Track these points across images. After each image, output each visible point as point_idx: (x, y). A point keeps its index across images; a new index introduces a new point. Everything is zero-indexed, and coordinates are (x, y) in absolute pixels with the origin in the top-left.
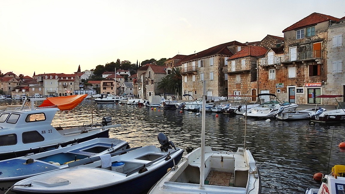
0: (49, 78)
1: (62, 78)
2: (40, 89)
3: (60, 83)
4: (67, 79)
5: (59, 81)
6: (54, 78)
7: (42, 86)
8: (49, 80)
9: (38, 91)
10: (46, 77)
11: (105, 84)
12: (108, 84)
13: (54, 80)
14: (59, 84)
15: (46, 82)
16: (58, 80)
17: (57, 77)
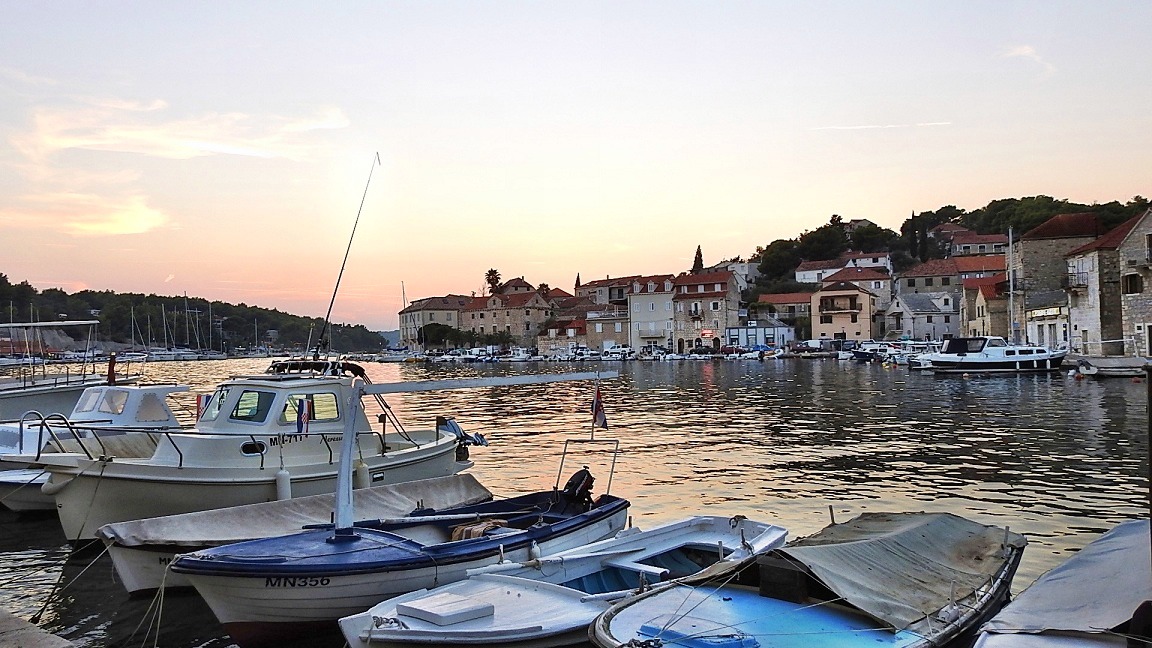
0: (644, 290)
1: (685, 290)
2: (618, 327)
3: (681, 306)
4: (701, 289)
5: (676, 299)
6: (660, 289)
7: (625, 319)
8: (644, 297)
9: (611, 335)
10: (637, 287)
11: (825, 303)
12: (839, 303)
13: (660, 296)
14: (675, 309)
15: (637, 304)
16: (672, 296)
17: (668, 285)
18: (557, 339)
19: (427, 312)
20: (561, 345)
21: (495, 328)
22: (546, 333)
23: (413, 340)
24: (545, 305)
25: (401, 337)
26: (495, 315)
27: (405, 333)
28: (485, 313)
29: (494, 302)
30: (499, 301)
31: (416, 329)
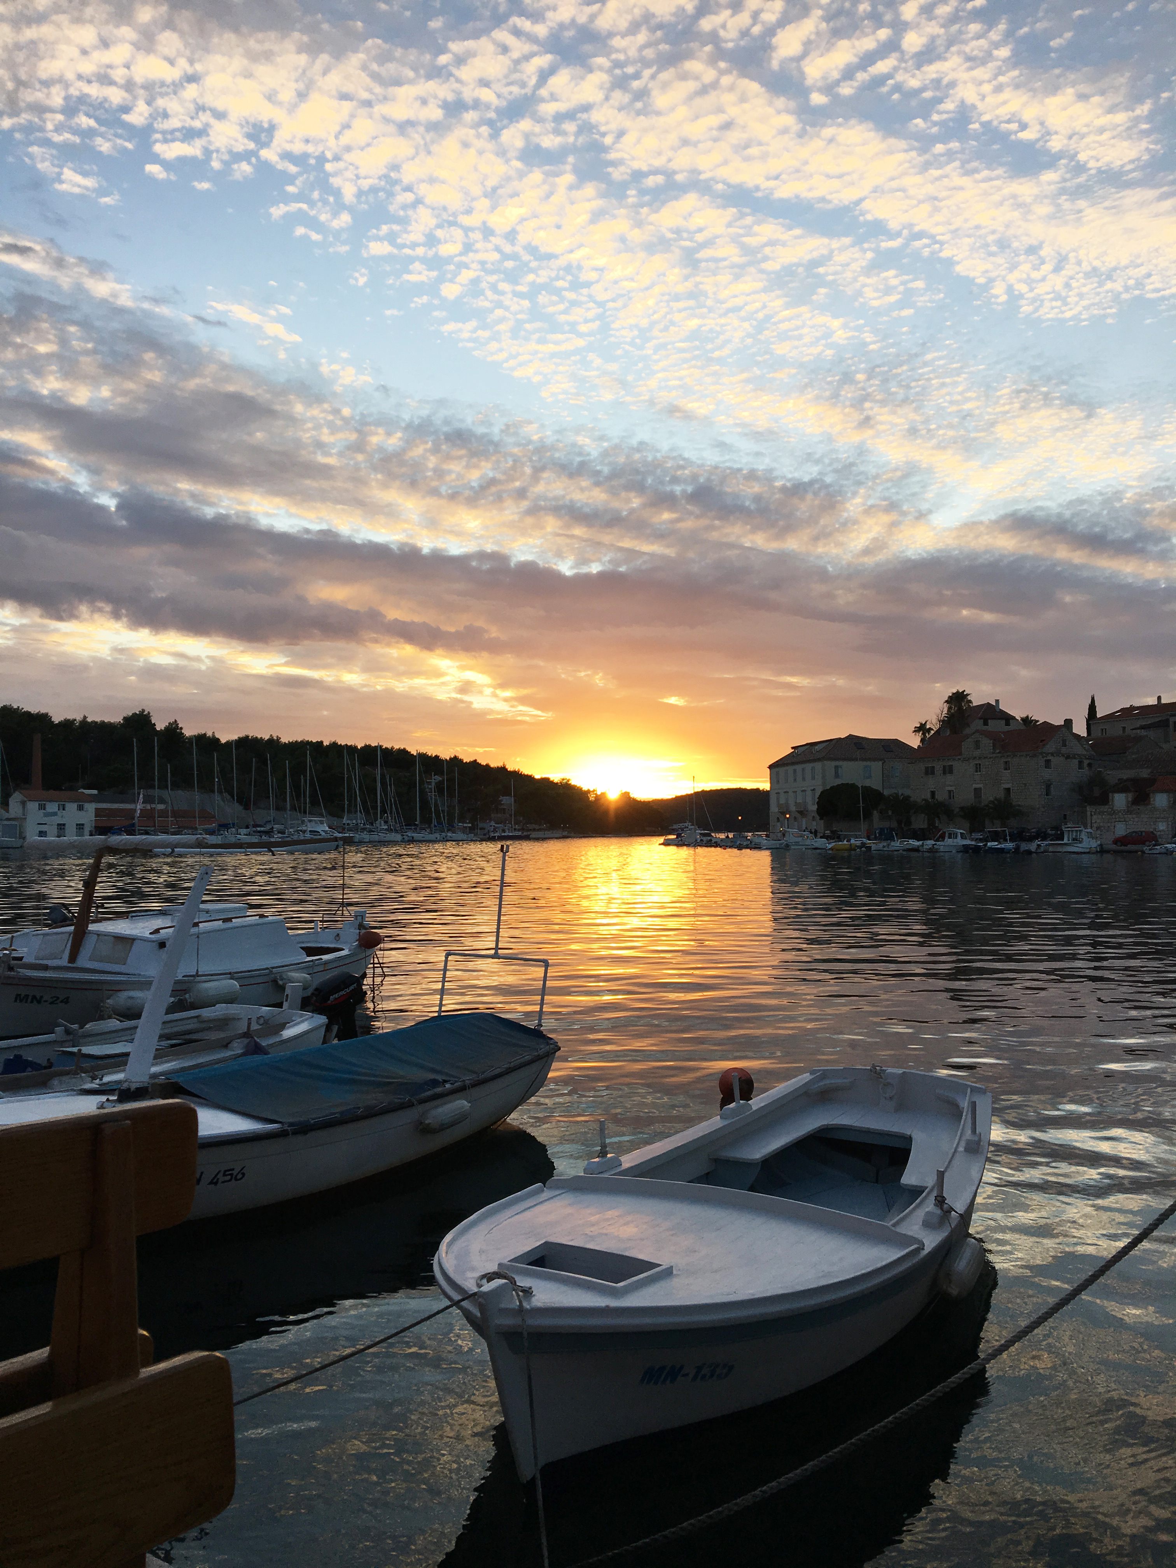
18: (1129, 811)
19: (831, 765)
20: (1138, 823)
21: (977, 791)
22: (1104, 800)
23: (801, 813)
24: (1079, 750)
25: (774, 809)
26: (978, 768)
27: (782, 801)
28: (955, 764)
29: (977, 744)
30: (987, 743)
31: (809, 793)
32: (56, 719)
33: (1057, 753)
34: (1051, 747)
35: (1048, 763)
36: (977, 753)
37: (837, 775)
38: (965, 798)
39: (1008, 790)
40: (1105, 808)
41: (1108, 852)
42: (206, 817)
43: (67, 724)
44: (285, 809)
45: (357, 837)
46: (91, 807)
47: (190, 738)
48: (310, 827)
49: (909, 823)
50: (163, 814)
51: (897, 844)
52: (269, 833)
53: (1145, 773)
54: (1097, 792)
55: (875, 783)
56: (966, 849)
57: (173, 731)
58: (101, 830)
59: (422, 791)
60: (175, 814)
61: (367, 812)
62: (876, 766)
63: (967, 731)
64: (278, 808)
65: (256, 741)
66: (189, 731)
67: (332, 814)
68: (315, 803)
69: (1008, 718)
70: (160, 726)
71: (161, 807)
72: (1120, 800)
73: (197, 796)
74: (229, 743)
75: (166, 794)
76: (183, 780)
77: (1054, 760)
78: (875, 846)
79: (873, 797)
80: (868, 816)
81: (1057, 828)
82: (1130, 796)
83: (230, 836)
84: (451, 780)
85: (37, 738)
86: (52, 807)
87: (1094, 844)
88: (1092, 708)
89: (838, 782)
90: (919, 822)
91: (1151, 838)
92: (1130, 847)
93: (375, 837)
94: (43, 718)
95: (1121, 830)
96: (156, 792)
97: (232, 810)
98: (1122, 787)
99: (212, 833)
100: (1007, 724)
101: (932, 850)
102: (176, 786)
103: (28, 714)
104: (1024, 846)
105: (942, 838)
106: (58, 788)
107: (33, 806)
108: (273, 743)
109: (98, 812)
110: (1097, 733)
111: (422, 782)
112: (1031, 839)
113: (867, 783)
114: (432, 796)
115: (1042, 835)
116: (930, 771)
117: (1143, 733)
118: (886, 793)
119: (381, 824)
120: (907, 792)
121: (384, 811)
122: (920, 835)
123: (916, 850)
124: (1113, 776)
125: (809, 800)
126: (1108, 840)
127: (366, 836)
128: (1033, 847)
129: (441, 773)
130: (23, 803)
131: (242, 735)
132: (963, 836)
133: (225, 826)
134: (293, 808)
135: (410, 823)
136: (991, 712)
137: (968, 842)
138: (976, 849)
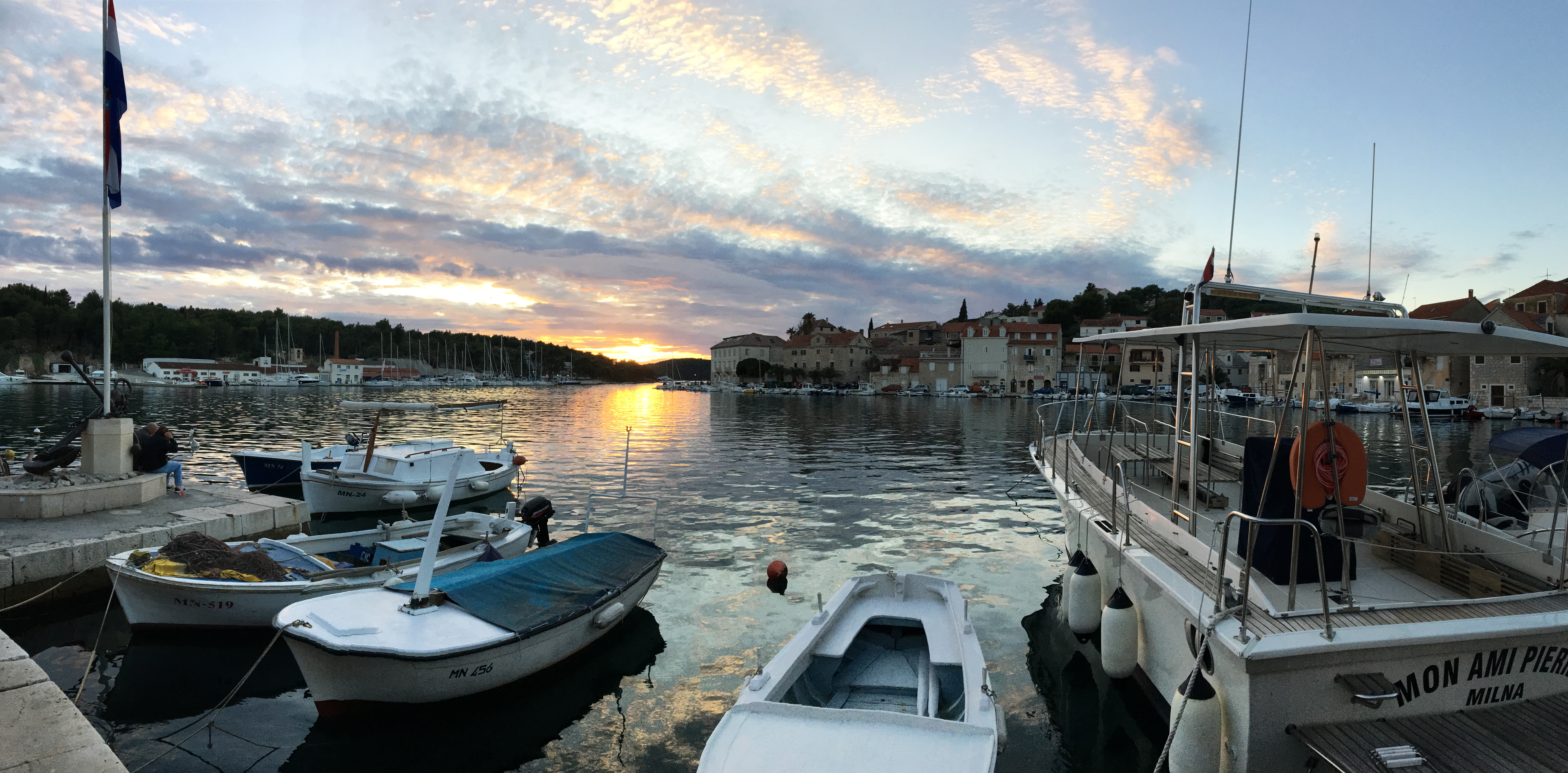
0: (978, 334)
1: (1018, 337)
2: (951, 367)
3: (1015, 351)
4: (1034, 337)
5: (1011, 344)
6: (994, 333)
7: (957, 358)
8: (979, 341)
9: (945, 374)
10: (971, 331)
11: (1136, 355)
12: (1145, 355)
13: (994, 341)
14: (1009, 353)
15: (969, 345)
16: (1007, 341)
17: (1002, 331)
18: (889, 375)
19: (744, 348)
20: (894, 381)
21: (818, 363)
22: (878, 369)
23: (727, 373)
24: (865, 344)
25: (713, 370)
26: (818, 352)
27: (718, 366)
28: (807, 350)
29: (818, 340)
30: (823, 339)
31: (732, 363)
32: (345, 324)
33: (857, 346)
34: (853, 343)
35: (852, 351)
36: (818, 344)
37: (747, 354)
38: (811, 367)
39: (832, 363)
40: (878, 373)
41: (879, 394)
42: (415, 372)
43: (350, 327)
44: (453, 368)
45: (490, 383)
46: (361, 367)
47: (408, 332)
48: (467, 377)
49: (783, 379)
50: (394, 370)
51: (777, 390)
52: (445, 380)
53: (896, 357)
54: (874, 365)
55: (766, 358)
56: (812, 393)
57: (399, 329)
58: (366, 378)
59: (524, 360)
60: (400, 371)
61: (495, 370)
62: (767, 350)
63: (812, 333)
64: (450, 368)
65: (439, 333)
66: (407, 328)
67: (477, 371)
68: (469, 365)
69: (832, 328)
70: (393, 327)
71: (393, 367)
72: (885, 369)
73: (410, 361)
74: (426, 335)
75: (395, 360)
76: (404, 354)
77: (855, 350)
78: (766, 391)
79: (765, 366)
80: (763, 375)
81: (855, 383)
82: (890, 368)
83: (427, 382)
84: (539, 353)
85: (337, 334)
86: (343, 367)
87: (872, 391)
88: (871, 324)
89: (747, 357)
90: (788, 379)
91: (899, 388)
92: (890, 392)
93: (499, 383)
94: (339, 324)
95: (885, 384)
96: (391, 360)
97: (427, 368)
98: (886, 363)
99: (417, 380)
100: (832, 330)
101: (795, 394)
102: (401, 356)
103: (333, 322)
104: (840, 392)
105: (801, 387)
106: (346, 358)
107: (335, 366)
108: (447, 334)
109: (364, 370)
110: (873, 336)
111: (523, 354)
112: (843, 388)
113: (762, 358)
114: (529, 362)
115: (848, 386)
116: (795, 353)
117: (894, 337)
118: (772, 363)
119: (501, 376)
120: (782, 364)
121: (504, 369)
122: (790, 386)
123: (787, 393)
124: (882, 357)
125: (732, 367)
126: (879, 389)
127: (495, 383)
128: (845, 392)
129: (533, 349)
130: (331, 365)
131: (432, 330)
132: (811, 387)
133: (424, 377)
134: (458, 368)
135: (516, 376)
136: (824, 324)
137: (813, 389)
138: (817, 393)
